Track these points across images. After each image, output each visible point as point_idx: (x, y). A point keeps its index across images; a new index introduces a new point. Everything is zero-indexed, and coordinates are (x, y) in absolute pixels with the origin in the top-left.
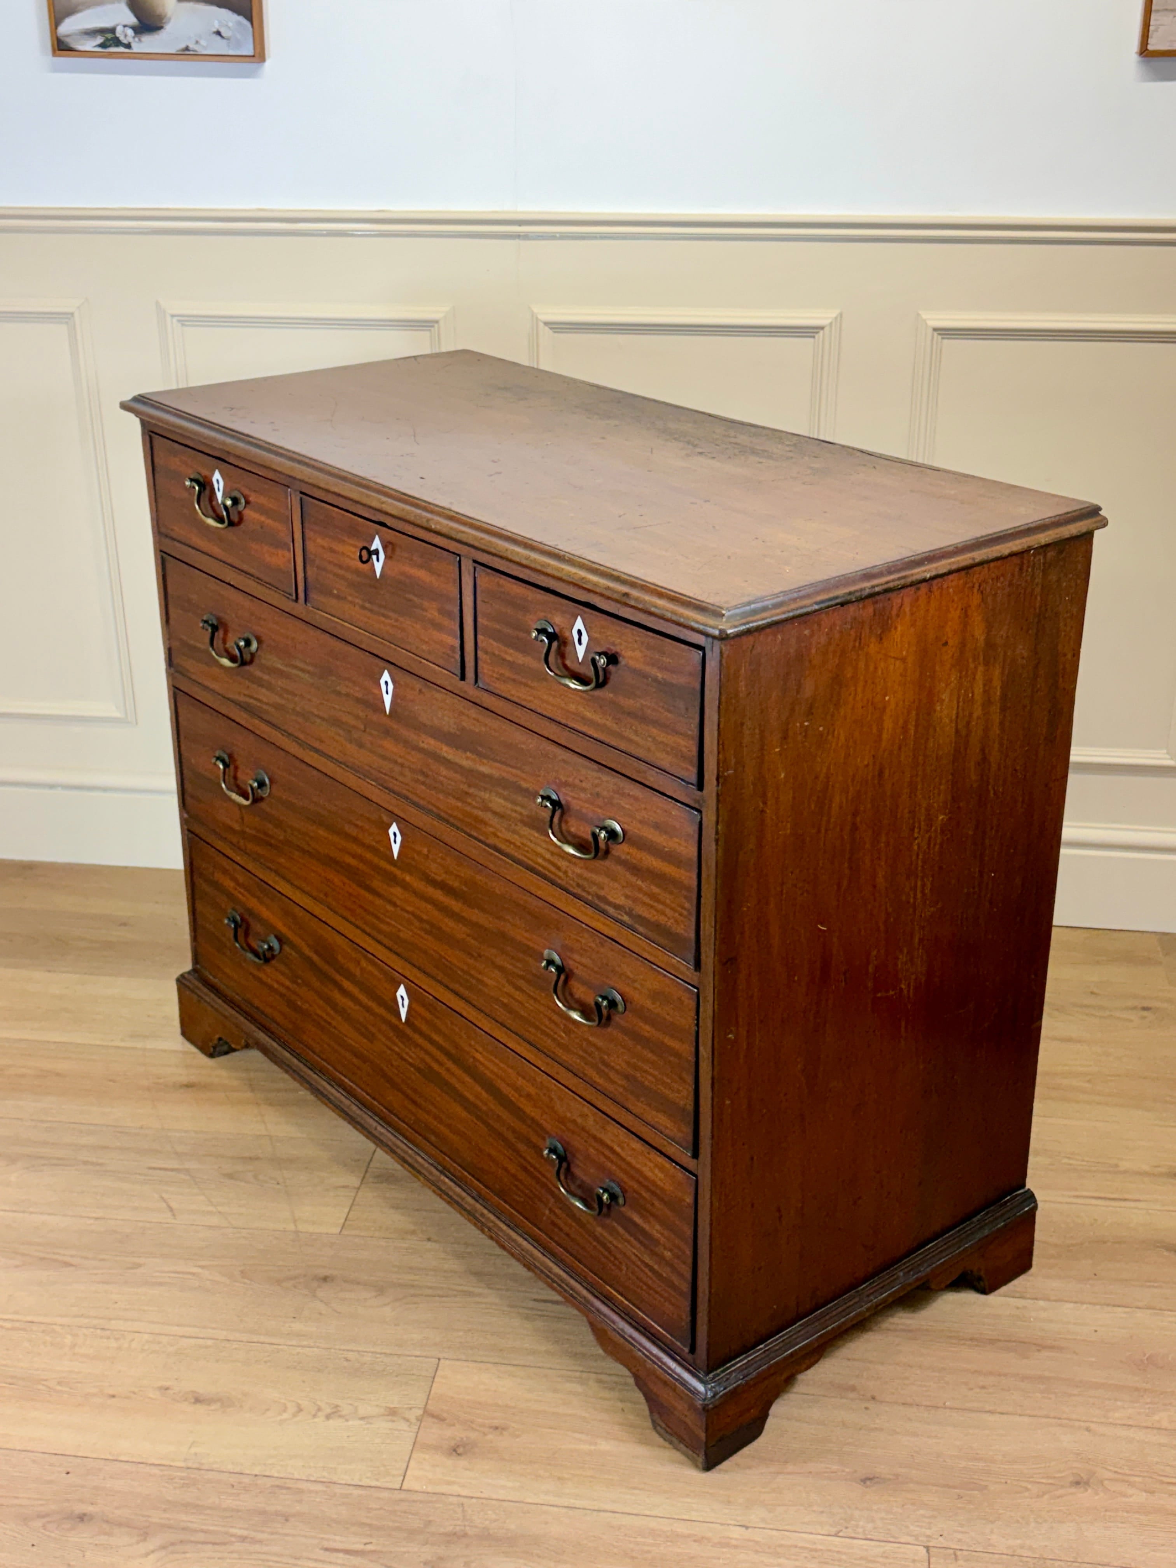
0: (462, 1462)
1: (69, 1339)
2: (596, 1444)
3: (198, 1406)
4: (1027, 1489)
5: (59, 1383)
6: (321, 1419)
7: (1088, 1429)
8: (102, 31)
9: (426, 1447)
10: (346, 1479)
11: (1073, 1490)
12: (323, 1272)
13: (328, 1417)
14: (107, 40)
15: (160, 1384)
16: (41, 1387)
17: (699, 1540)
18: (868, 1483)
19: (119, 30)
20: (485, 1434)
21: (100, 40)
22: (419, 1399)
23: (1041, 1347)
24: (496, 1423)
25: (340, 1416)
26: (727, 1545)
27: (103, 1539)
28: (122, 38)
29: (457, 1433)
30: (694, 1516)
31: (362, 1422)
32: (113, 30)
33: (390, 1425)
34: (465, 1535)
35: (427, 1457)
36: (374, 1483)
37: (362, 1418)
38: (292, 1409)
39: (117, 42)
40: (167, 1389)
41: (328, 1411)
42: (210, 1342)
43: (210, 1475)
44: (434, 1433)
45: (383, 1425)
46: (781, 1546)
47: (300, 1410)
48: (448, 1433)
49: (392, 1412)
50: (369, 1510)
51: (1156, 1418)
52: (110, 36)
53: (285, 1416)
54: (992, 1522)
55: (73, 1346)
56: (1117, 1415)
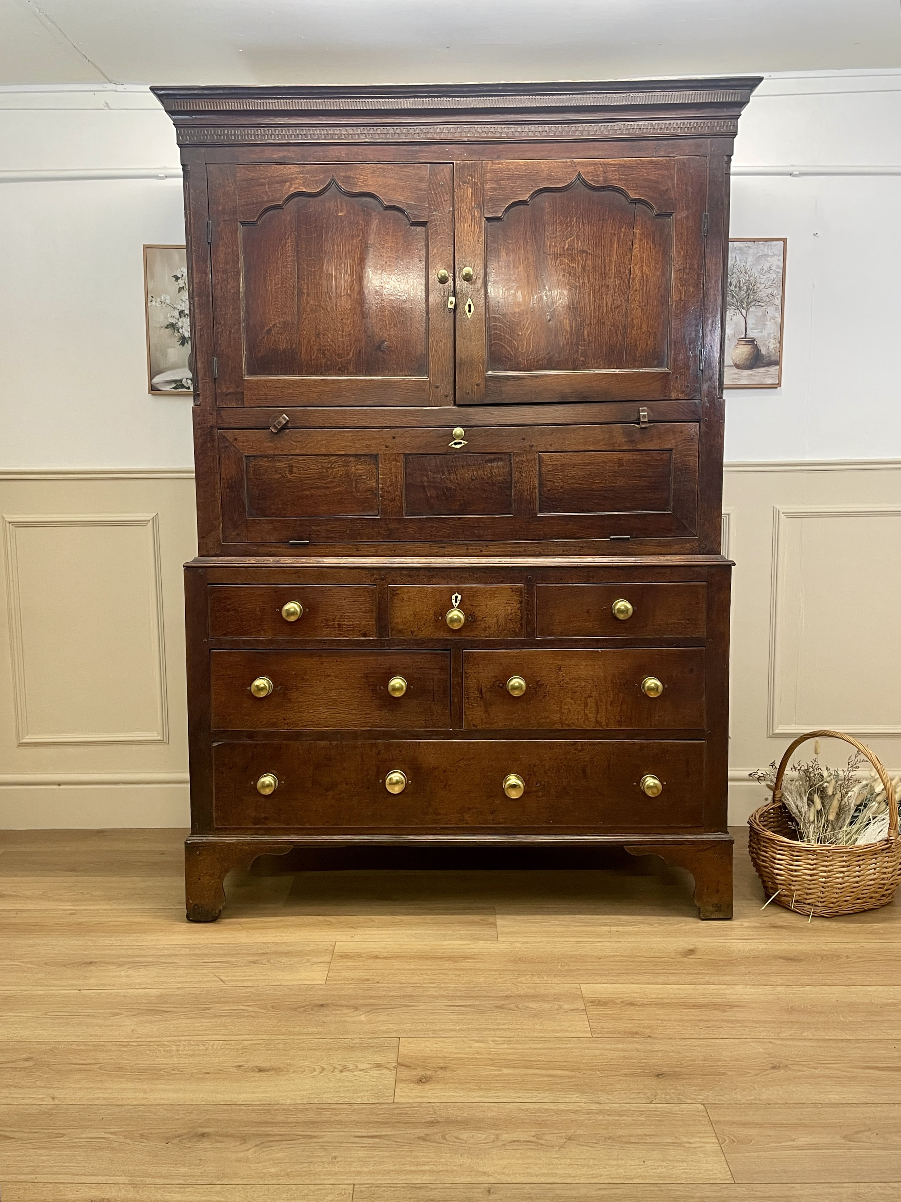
0: (427, 1086)
1: (174, 1048)
2: (501, 1071)
3: (262, 1073)
4: (749, 1073)
5: (173, 1070)
6: (337, 1073)
7: (771, 1042)
8: (175, 381)
9: (403, 1081)
10: (359, 1100)
11: (773, 1071)
12: (321, 1002)
13: (341, 1071)
14: (177, 385)
15: (235, 1064)
16: (162, 1072)
17: (575, 1112)
18: (660, 1077)
19: (184, 380)
20: (436, 1071)
21: (174, 385)
22: (393, 1057)
23: (732, 1006)
24: (442, 1065)
25: (348, 1070)
26: (591, 1113)
27: (219, 1145)
28: (185, 385)
29: (420, 1072)
30: (567, 1100)
31: (361, 1072)
32: (181, 381)
33: (379, 1072)
34: (438, 1122)
35: (405, 1085)
36: (377, 1101)
37: (361, 1070)
38: (318, 1070)
39: (183, 386)
40: (240, 1066)
41: (341, 1068)
42: (261, 1042)
43: (277, 1107)
44: (405, 1073)
45: (376, 1072)
46: (622, 1111)
47: (323, 1069)
48: (414, 1073)
49: (378, 1066)
50: (377, 1115)
51: (805, 1034)
52: (178, 383)
53: (315, 1073)
54: (735, 1089)
55: (178, 1051)
56: (784, 1035)
